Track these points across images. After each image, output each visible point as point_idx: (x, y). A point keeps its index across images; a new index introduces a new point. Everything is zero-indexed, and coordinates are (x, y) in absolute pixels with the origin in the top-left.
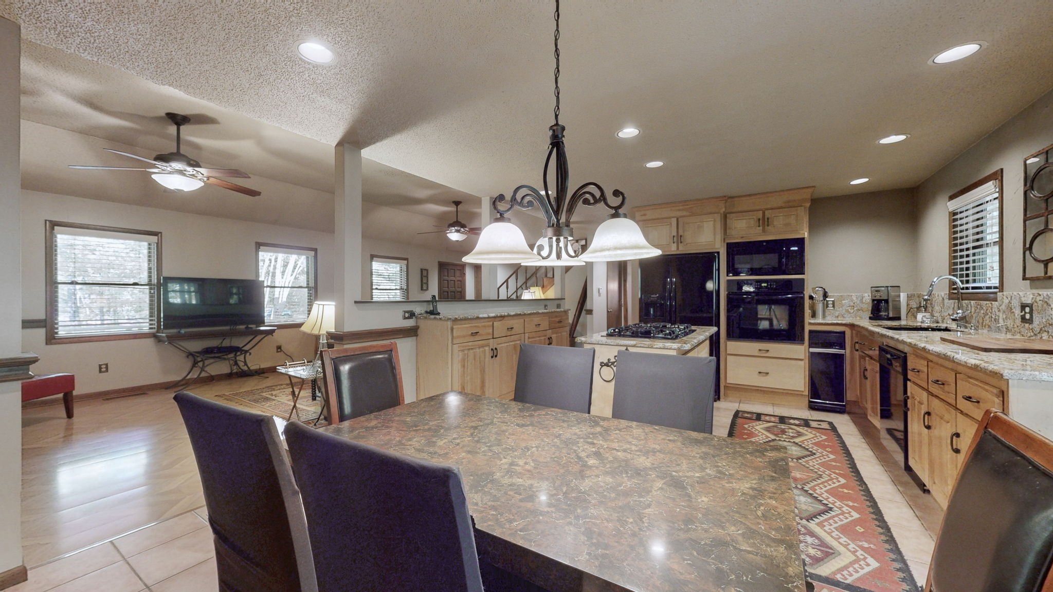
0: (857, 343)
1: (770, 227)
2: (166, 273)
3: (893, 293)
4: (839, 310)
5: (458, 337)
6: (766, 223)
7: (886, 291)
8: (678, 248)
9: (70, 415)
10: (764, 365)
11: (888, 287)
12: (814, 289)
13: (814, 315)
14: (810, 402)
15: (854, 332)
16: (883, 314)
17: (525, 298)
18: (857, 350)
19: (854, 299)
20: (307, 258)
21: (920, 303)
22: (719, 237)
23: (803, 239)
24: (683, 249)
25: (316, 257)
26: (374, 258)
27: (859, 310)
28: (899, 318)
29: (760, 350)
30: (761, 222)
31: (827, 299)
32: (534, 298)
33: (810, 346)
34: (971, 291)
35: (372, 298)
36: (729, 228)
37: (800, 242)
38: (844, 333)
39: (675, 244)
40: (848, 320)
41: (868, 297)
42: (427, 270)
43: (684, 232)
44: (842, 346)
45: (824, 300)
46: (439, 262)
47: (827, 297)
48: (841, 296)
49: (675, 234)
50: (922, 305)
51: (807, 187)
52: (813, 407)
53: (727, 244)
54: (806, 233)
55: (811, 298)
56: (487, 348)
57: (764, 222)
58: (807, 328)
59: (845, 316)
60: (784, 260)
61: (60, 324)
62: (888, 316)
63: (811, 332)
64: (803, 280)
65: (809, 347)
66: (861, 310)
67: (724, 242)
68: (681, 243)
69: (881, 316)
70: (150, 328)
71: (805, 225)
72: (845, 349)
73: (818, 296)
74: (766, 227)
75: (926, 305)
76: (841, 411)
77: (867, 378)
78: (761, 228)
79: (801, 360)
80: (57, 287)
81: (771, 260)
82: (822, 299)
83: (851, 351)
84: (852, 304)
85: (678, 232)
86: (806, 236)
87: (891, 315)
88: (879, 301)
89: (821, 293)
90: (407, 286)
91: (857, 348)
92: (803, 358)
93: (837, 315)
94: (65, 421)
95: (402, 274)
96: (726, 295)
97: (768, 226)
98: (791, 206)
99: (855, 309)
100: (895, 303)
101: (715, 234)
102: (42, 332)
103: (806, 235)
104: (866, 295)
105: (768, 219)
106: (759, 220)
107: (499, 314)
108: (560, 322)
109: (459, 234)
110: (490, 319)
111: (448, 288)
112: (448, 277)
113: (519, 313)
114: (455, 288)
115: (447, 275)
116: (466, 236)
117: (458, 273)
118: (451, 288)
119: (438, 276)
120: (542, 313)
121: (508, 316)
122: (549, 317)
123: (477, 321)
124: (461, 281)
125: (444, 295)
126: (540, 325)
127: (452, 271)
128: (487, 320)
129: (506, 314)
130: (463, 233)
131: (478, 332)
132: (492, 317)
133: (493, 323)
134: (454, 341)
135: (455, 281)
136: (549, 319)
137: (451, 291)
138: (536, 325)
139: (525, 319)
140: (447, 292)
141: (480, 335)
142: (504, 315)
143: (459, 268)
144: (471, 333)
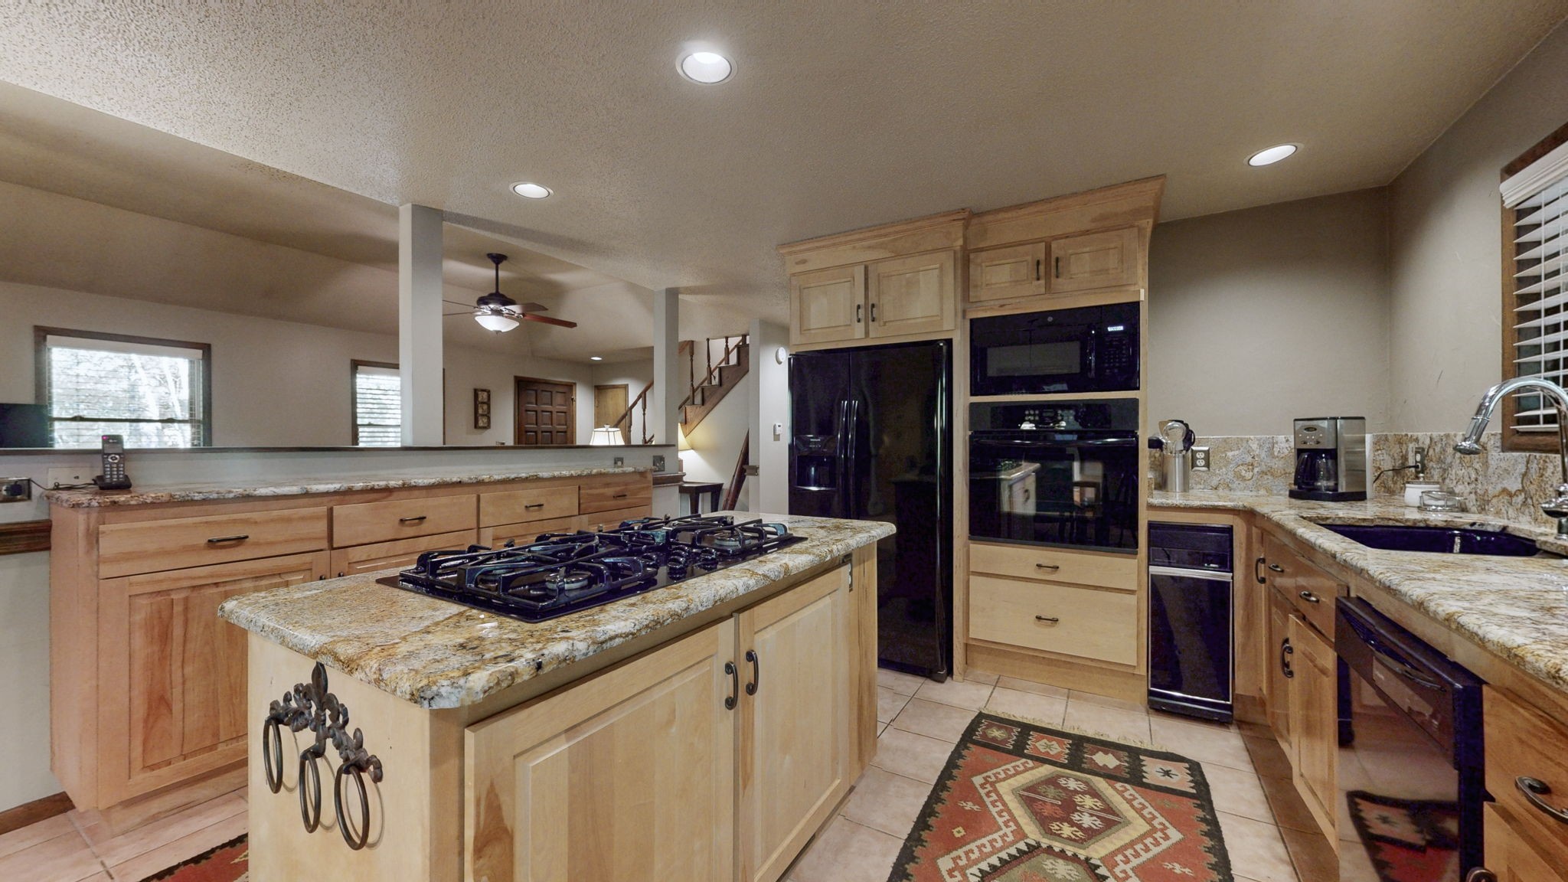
0: (1263, 561)
1: (1060, 280)
3: (1347, 434)
4: (1221, 473)
6: (1053, 271)
7: (1332, 430)
8: (867, 333)
10: (1049, 599)
11: (1335, 419)
12: (1162, 424)
13: (1162, 484)
14: (1151, 693)
15: (1254, 530)
16: (1322, 484)
18: (1263, 581)
19: (1255, 446)
20: (191, 362)
21: (1405, 458)
22: (950, 305)
23: (1136, 305)
24: (879, 336)
25: (207, 358)
26: (363, 367)
27: (1264, 473)
28: (1360, 496)
29: (1039, 566)
30: (1042, 268)
31: (1194, 448)
32: (612, 444)
33: (1151, 562)
34: (1542, 427)
36: (976, 286)
37: (1129, 313)
38: (1229, 530)
39: (862, 324)
40: (1241, 497)
41: (1286, 444)
42: (489, 392)
43: (879, 295)
44: (1226, 563)
45: (1187, 449)
46: (516, 377)
47: (1192, 444)
48: (1225, 440)
49: (861, 302)
50: (1411, 462)
51: (1147, 179)
52: (1159, 707)
53: (972, 321)
54: (1142, 291)
55: (1156, 444)
56: (296, 578)
57: (1049, 267)
58: (1144, 517)
59: (1234, 486)
60: (1092, 358)
62: (1335, 489)
63: (1152, 526)
64: (1135, 402)
65: (1149, 565)
66: (1268, 472)
67: (964, 317)
68: (873, 320)
69: (1319, 488)
71: (1140, 271)
72: (1232, 570)
73: (1174, 442)
74: (1053, 280)
75: (1422, 461)
76: (1220, 719)
77: (1291, 674)
78: (1042, 282)
79: (1131, 592)
81: (1065, 357)
82: (1180, 446)
83: (1247, 577)
84: (1249, 459)
85: (866, 297)
86: (1142, 298)
87: (1342, 489)
88: (1315, 454)
89: (1179, 433)
91: (1262, 574)
92: (1134, 587)
93: (1214, 483)
96: (967, 438)
97: (1057, 277)
98: (1106, 226)
99: (1256, 470)
100: (1351, 458)
101: (941, 299)
103: (1143, 296)
104: (1281, 438)
105: (1057, 260)
106: (1038, 263)
107: (359, 485)
108: (619, 496)
109: (499, 318)
110: (318, 500)
111: (537, 424)
112: (536, 404)
113: (454, 480)
114: (552, 424)
115: (534, 401)
116: (517, 324)
117: (558, 399)
118: (544, 424)
119: (515, 403)
120: (554, 478)
121: (407, 488)
122: (581, 486)
123: (250, 505)
124: (565, 413)
125: (528, 438)
126: (542, 505)
127: (549, 394)
128: (305, 501)
129: (392, 483)
130: (510, 316)
131: (247, 537)
132: (327, 494)
133: (331, 510)
134: (106, 570)
135: (551, 412)
136: (581, 491)
137: (543, 430)
138: (526, 507)
139: (481, 495)
140: (536, 432)
141: (257, 544)
142: (387, 485)
143: (561, 389)
144: (203, 541)
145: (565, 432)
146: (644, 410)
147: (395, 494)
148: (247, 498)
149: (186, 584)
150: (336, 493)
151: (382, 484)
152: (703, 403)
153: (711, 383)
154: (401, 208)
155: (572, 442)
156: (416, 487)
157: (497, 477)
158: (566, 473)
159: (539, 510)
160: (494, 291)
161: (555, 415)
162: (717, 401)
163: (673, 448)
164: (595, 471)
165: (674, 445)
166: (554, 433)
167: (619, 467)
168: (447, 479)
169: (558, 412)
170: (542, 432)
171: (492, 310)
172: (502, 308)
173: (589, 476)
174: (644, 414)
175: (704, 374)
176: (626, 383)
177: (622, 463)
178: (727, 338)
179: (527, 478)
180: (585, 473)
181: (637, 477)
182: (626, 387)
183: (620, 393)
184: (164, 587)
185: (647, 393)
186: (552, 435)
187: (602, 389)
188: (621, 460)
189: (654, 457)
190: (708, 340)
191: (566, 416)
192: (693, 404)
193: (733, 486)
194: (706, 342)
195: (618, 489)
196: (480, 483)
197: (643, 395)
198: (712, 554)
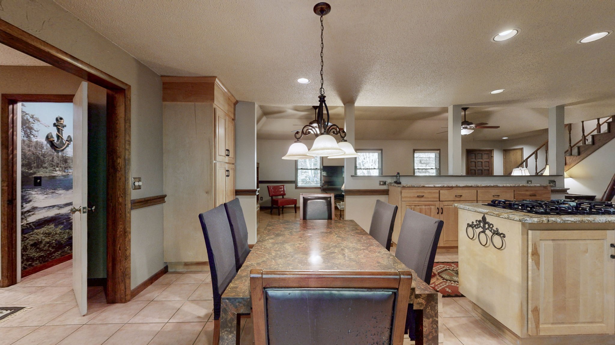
2: (324, 165)
5: (406, 197)
9: (296, 212)
17: (514, 175)
20: (379, 154)
25: (382, 153)
26: (415, 151)
32: (525, 175)
35: (414, 173)
46: (466, 149)
56: (432, 207)
61: (299, 182)
70: (320, 185)
80: (298, 170)
90: (440, 166)
94: (294, 214)
95: (436, 159)
102: (294, 185)
107: (446, 185)
108: (533, 195)
109: (466, 130)
110: (437, 188)
111: (475, 167)
112: (475, 159)
113: (470, 185)
114: (482, 167)
115: (474, 158)
116: (473, 131)
117: (485, 156)
118: (478, 167)
119: (466, 159)
120: (504, 187)
121: (457, 187)
122: (515, 190)
123: (423, 189)
124: (488, 162)
125: (471, 172)
126: (499, 196)
127: (481, 155)
128: (434, 189)
129: (453, 185)
130: (470, 129)
131: (424, 196)
132: (439, 187)
133: (439, 191)
134: (403, 200)
135: (482, 162)
136: (515, 192)
137: (478, 169)
138: (493, 196)
139: (478, 191)
140: (475, 170)
141: (426, 198)
142: (452, 186)
143: (486, 152)
144: (417, 196)
145: (488, 170)
146: (536, 159)
147: (454, 188)
148: (424, 187)
149: (414, 204)
150: (441, 187)
151: (451, 185)
152: (579, 154)
153: (585, 143)
154: (449, 107)
155: (492, 174)
156: (460, 187)
157: (483, 185)
158: (508, 185)
159: (498, 197)
160: (464, 121)
161: (483, 163)
162: (590, 152)
163: (562, 177)
164: (521, 185)
165: (562, 176)
166: (483, 171)
167: (529, 184)
168: (468, 185)
169: (485, 162)
170: (478, 170)
171: (463, 127)
172: (468, 126)
173: (519, 186)
174: (536, 161)
175: (580, 137)
176: (522, 147)
177: (531, 183)
178: (598, 119)
179: (493, 186)
180: (517, 185)
181: (542, 188)
182: (522, 149)
183: (519, 152)
184: (411, 204)
185: (538, 151)
186: (482, 172)
187: (507, 151)
188: (531, 181)
189: (549, 180)
190: (583, 122)
191: (489, 163)
192: (571, 155)
193: (605, 196)
194: (582, 123)
195: (531, 192)
196: (478, 187)
197: (536, 152)
198: (602, 210)
